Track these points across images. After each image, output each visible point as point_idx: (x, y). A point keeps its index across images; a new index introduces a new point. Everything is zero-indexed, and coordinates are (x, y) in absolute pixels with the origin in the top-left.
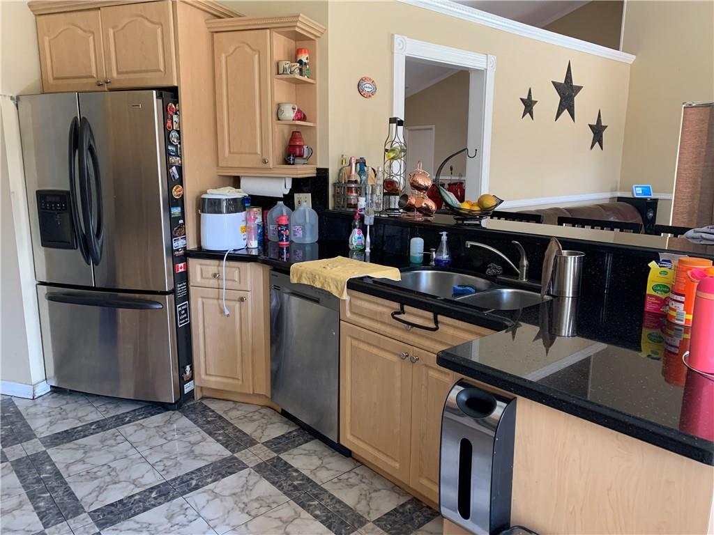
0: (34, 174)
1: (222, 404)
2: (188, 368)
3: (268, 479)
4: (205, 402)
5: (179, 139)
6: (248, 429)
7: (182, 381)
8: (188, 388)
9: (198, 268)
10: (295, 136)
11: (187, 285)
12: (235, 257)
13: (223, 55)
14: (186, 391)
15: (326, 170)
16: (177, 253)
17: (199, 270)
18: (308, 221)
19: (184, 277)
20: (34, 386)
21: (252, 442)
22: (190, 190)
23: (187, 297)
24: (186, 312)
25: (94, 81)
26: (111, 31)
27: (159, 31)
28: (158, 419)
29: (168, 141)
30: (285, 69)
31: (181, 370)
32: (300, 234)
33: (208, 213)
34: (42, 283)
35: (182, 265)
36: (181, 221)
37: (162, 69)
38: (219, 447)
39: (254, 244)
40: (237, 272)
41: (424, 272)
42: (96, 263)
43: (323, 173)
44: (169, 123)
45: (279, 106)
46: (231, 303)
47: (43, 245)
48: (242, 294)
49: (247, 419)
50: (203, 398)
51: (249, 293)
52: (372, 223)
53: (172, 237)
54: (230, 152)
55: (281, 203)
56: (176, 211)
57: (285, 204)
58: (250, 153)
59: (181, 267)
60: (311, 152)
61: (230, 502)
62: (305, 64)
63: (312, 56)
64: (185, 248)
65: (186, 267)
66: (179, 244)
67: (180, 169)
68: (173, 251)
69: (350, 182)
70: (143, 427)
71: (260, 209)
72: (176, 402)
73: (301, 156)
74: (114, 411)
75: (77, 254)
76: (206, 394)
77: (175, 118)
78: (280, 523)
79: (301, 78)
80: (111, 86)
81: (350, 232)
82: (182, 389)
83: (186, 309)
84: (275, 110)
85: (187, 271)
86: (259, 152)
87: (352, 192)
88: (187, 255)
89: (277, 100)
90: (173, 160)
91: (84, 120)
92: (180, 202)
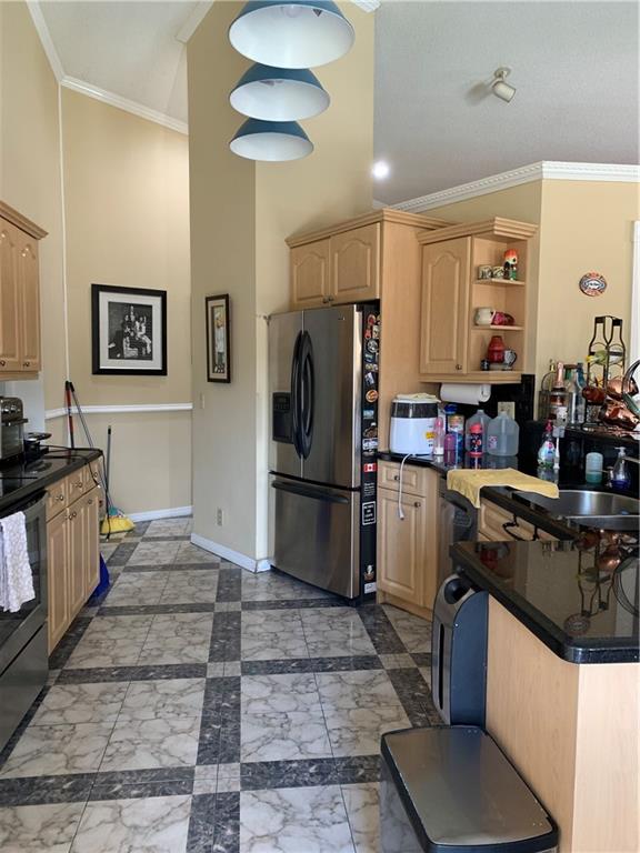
0: (276, 379)
1: (398, 612)
2: (370, 567)
3: (393, 683)
4: (383, 607)
5: (378, 347)
6: (404, 639)
7: (362, 581)
8: (369, 588)
9: (385, 469)
10: (495, 340)
11: (376, 486)
12: (416, 462)
13: (430, 266)
14: (367, 591)
15: (533, 377)
16: (366, 453)
17: (386, 471)
18: (503, 431)
19: (373, 477)
20: (258, 561)
21: (401, 649)
22: (385, 395)
23: (374, 498)
24: (372, 512)
25: (322, 299)
26: (336, 255)
27: (369, 251)
28: (335, 610)
29: (365, 349)
30: (483, 274)
31: (363, 569)
32: (494, 445)
33: (398, 416)
34: (273, 473)
35: (371, 465)
36: (373, 424)
37: (369, 284)
38: (371, 645)
39: (440, 451)
40: (415, 476)
41: (587, 493)
42: (305, 457)
43: (528, 380)
44: (368, 333)
45: (477, 310)
46: (409, 508)
47: (274, 439)
48: (417, 499)
49: (412, 631)
50: (384, 604)
51: (424, 500)
52: (562, 436)
53: (362, 437)
54: (430, 359)
55: (481, 411)
56: (369, 414)
57: (485, 412)
58: (446, 360)
59: (370, 467)
60: (515, 357)
61: (349, 689)
62: (512, 266)
63: (522, 257)
64: (375, 450)
65: (376, 467)
66: (370, 445)
67: (376, 375)
68: (362, 451)
69: (555, 390)
70: (319, 613)
71: (462, 418)
72: (354, 598)
73: (501, 361)
74: (306, 596)
75: (292, 447)
76: (388, 600)
77: (375, 328)
78: (378, 719)
79: (506, 281)
80: (334, 303)
81: (540, 445)
82: (362, 588)
83: (372, 509)
84: (472, 315)
85: (376, 473)
86: (454, 358)
87: (555, 401)
88: (377, 456)
89: (475, 305)
90: (368, 366)
91: (306, 333)
92: (374, 406)
